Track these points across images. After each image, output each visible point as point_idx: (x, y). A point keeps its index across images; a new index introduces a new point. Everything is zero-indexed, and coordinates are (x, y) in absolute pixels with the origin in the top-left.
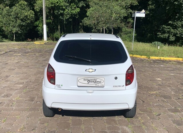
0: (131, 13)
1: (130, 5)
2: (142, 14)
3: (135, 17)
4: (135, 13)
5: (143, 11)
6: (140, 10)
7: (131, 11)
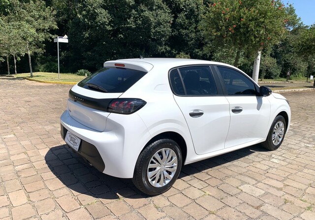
0: (51, 38)
1: (49, 28)
2: (64, 40)
3: (57, 43)
4: (57, 38)
5: (66, 36)
6: (61, 35)
7: (51, 35)
